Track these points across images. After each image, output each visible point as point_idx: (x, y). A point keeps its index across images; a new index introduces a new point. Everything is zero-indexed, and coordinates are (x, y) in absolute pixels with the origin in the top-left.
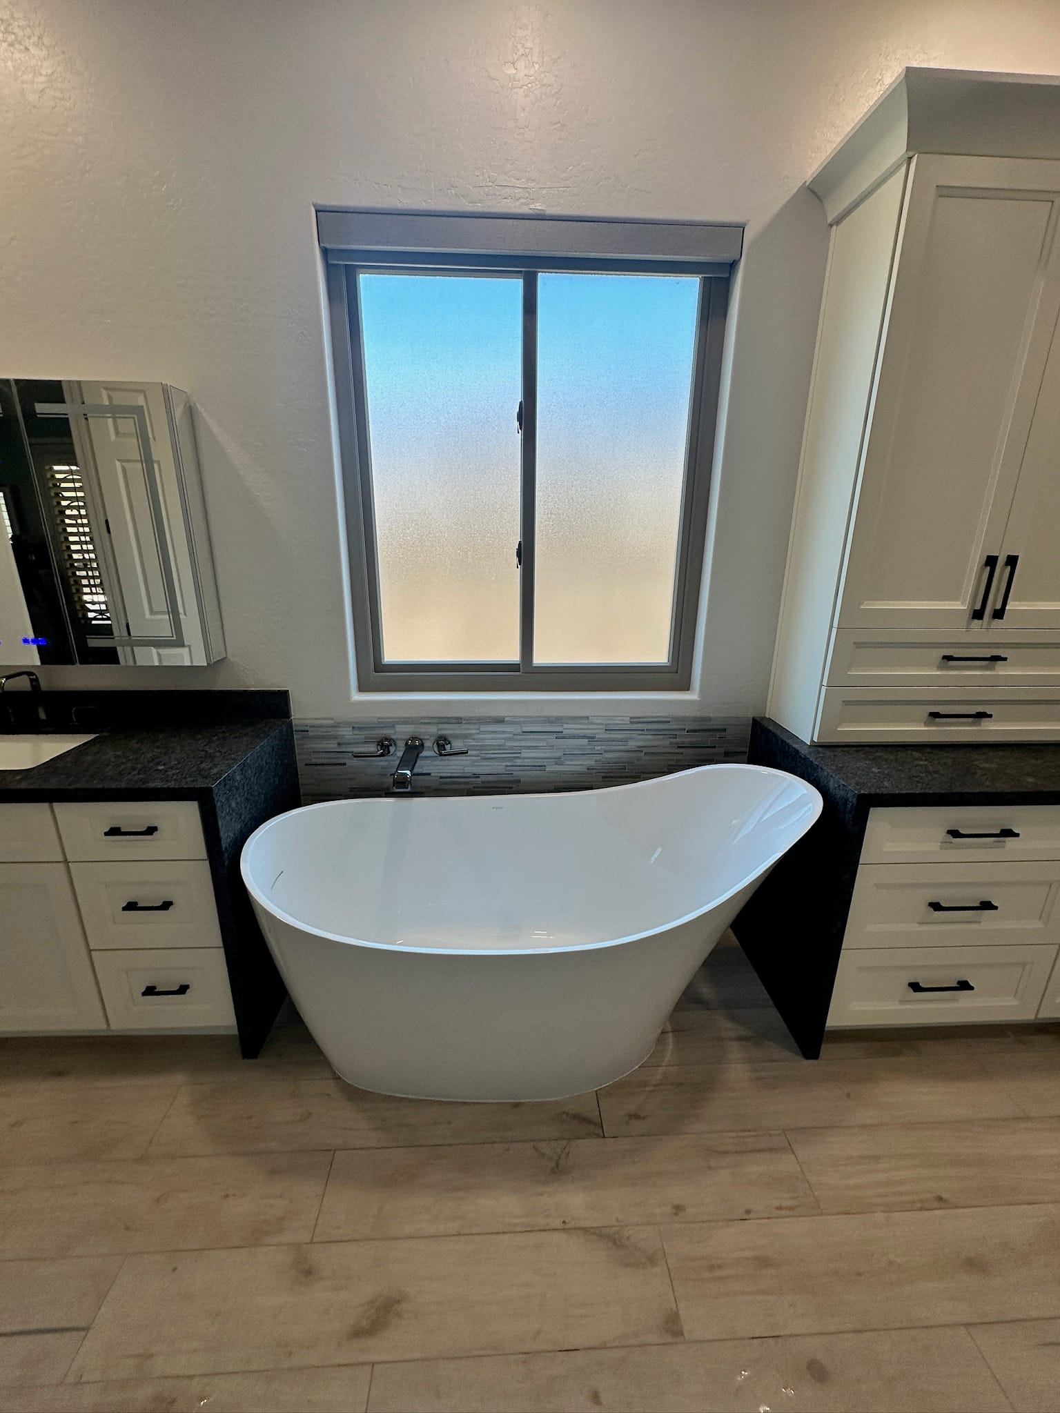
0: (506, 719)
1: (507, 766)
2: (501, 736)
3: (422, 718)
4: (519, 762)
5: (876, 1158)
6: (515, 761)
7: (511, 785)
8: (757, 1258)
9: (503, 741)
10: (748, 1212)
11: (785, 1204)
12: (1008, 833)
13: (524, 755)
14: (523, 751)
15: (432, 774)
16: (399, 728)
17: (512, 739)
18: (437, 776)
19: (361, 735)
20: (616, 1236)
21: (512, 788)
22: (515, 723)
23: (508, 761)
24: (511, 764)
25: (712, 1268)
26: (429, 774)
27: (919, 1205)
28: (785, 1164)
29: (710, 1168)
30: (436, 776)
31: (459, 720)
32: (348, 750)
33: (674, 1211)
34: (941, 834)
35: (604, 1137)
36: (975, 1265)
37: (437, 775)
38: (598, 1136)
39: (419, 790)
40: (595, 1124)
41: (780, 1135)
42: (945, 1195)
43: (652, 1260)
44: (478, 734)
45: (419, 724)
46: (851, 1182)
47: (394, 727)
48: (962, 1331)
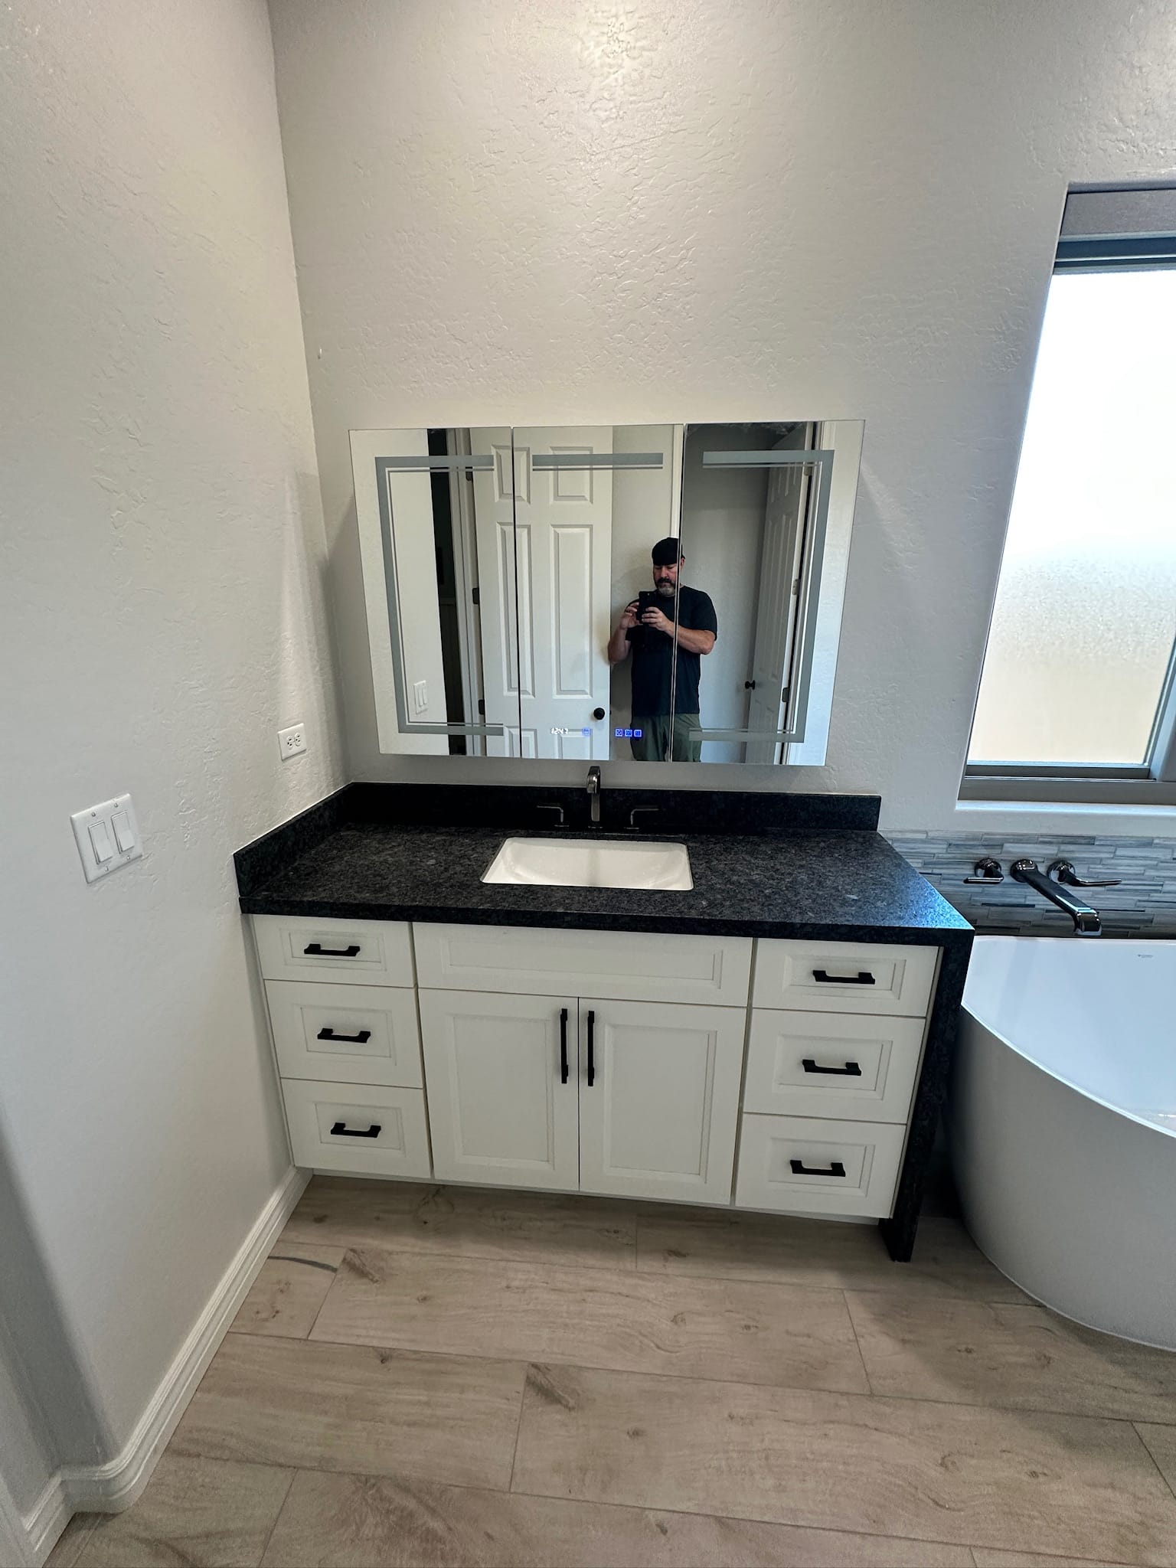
0: (1156, 841)
1: (1140, 901)
2: (1142, 862)
3: (1042, 836)
4: (1156, 896)
6: (1152, 895)
7: (1138, 926)
9: (1142, 868)
13: (1166, 888)
14: (1167, 882)
15: (1036, 906)
16: (1008, 846)
17: (1155, 867)
18: (1043, 909)
19: (957, 853)
21: (1139, 928)
22: (1165, 847)
23: (1144, 896)
24: (1146, 898)
26: (1033, 906)
30: (1041, 909)
31: (1090, 841)
32: (936, 871)
37: (1042, 907)
39: (1014, 925)
44: (1112, 858)
45: (1036, 843)
47: (1002, 846)
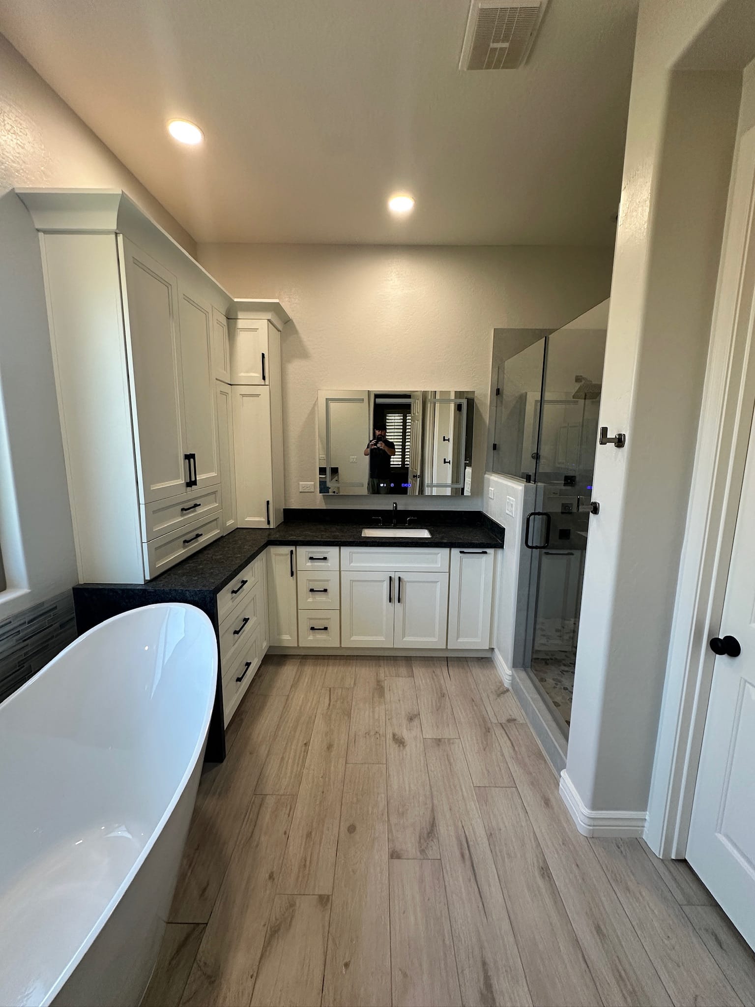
5: (283, 758)
8: (307, 838)
10: (285, 833)
11: (287, 812)
12: (244, 582)
20: (273, 929)
25: (305, 866)
27: (305, 753)
28: (270, 801)
29: (257, 846)
33: (271, 880)
34: (230, 595)
35: (207, 924)
36: (330, 747)
38: (204, 928)
40: (194, 929)
41: (255, 797)
42: (305, 742)
43: (292, 905)
46: (289, 775)
48: (348, 765)
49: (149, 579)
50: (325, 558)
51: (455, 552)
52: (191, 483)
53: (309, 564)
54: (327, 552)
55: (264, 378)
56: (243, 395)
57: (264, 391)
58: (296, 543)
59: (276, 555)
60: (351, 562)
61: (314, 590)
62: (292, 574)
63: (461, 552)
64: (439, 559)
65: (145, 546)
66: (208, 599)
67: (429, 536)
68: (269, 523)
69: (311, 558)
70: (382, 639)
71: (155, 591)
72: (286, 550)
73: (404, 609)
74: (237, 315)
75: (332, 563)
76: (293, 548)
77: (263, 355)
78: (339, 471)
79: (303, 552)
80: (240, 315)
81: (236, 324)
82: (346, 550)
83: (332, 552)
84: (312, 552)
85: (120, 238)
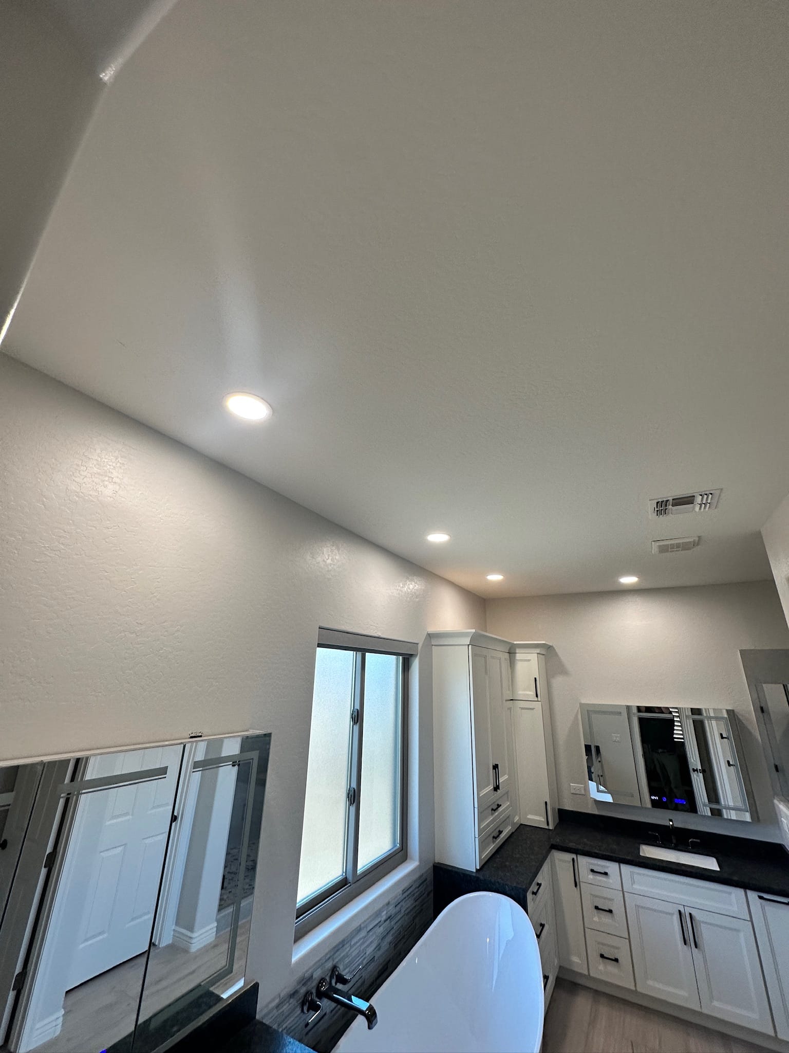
12: (539, 885)
16: (314, 975)
34: (533, 895)
45: (324, 963)
49: (479, 868)
50: (606, 874)
51: (753, 895)
52: (496, 788)
53: (591, 876)
54: (607, 867)
55: (537, 696)
56: (522, 709)
57: (538, 706)
58: (577, 852)
59: (560, 860)
60: (633, 883)
61: (599, 907)
62: (576, 886)
63: (761, 898)
64: (734, 900)
65: (477, 840)
66: (522, 896)
67: (718, 869)
68: (548, 824)
69: (592, 871)
70: (683, 993)
71: (485, 880)
72: (568, 857)
73: (704, 957)
74: (515, 650)
75: (613, 880)
76: (574, 856)
77: (535, 678)
78: (601, 751)
79: (585, 862)
80: (518, 651)
81: (515, 656)
82: (626, 869)
83: (612, 867)
84: (592, 864)
85: (470, 647)
